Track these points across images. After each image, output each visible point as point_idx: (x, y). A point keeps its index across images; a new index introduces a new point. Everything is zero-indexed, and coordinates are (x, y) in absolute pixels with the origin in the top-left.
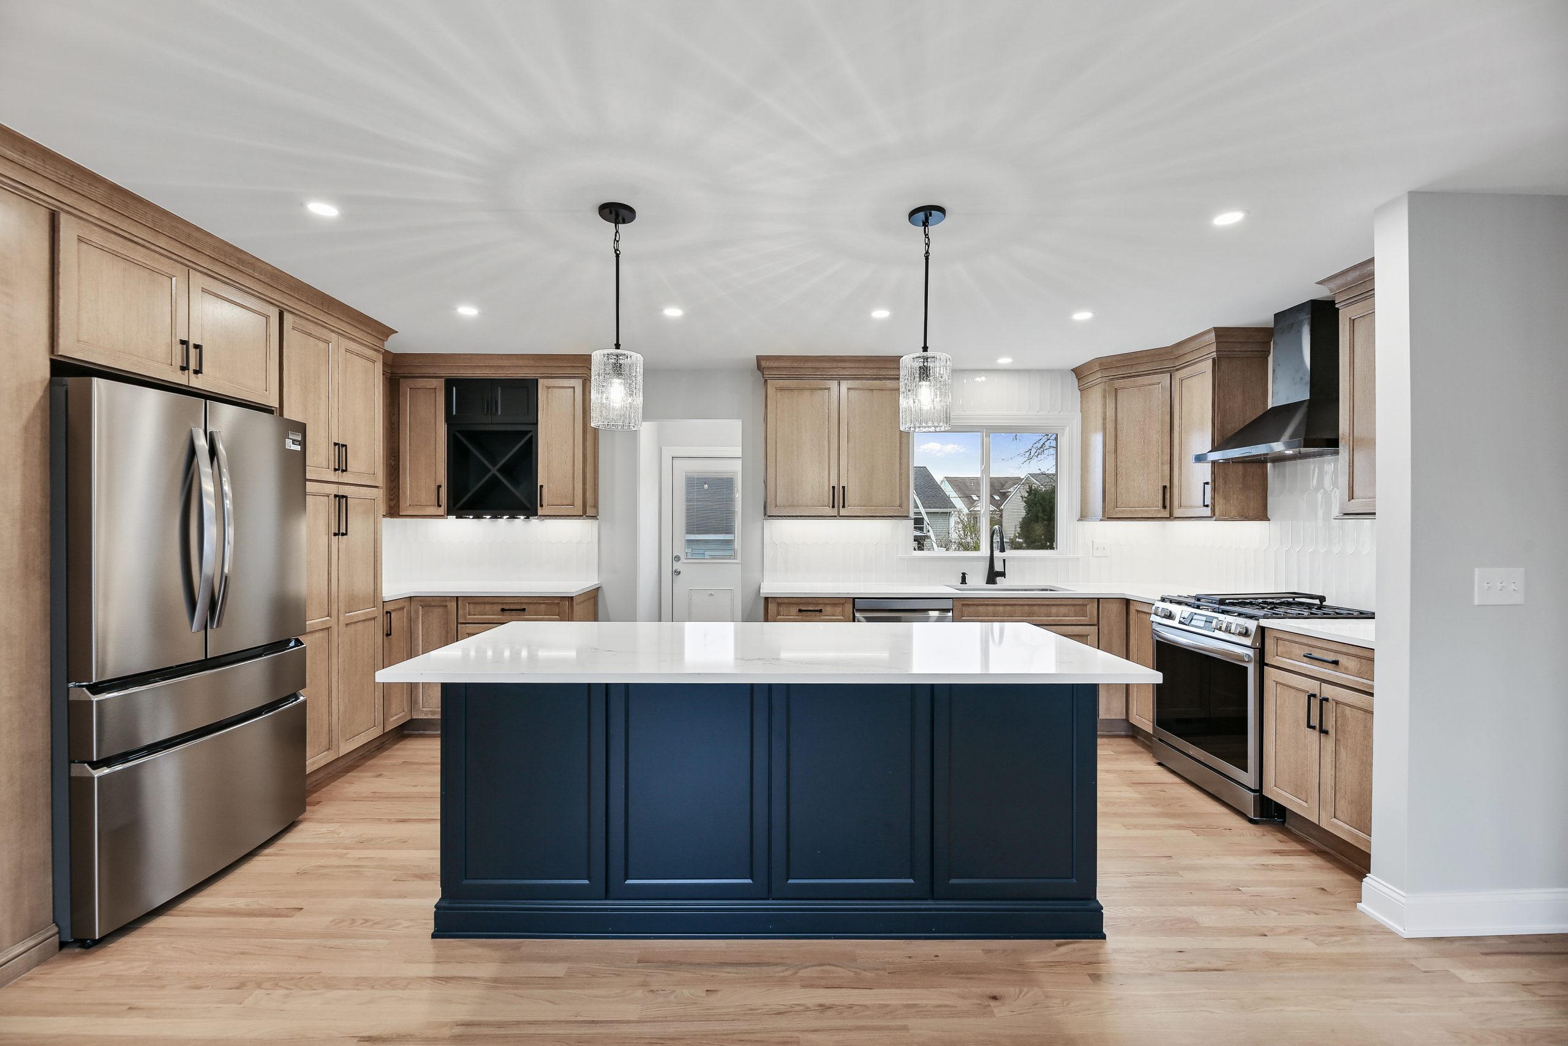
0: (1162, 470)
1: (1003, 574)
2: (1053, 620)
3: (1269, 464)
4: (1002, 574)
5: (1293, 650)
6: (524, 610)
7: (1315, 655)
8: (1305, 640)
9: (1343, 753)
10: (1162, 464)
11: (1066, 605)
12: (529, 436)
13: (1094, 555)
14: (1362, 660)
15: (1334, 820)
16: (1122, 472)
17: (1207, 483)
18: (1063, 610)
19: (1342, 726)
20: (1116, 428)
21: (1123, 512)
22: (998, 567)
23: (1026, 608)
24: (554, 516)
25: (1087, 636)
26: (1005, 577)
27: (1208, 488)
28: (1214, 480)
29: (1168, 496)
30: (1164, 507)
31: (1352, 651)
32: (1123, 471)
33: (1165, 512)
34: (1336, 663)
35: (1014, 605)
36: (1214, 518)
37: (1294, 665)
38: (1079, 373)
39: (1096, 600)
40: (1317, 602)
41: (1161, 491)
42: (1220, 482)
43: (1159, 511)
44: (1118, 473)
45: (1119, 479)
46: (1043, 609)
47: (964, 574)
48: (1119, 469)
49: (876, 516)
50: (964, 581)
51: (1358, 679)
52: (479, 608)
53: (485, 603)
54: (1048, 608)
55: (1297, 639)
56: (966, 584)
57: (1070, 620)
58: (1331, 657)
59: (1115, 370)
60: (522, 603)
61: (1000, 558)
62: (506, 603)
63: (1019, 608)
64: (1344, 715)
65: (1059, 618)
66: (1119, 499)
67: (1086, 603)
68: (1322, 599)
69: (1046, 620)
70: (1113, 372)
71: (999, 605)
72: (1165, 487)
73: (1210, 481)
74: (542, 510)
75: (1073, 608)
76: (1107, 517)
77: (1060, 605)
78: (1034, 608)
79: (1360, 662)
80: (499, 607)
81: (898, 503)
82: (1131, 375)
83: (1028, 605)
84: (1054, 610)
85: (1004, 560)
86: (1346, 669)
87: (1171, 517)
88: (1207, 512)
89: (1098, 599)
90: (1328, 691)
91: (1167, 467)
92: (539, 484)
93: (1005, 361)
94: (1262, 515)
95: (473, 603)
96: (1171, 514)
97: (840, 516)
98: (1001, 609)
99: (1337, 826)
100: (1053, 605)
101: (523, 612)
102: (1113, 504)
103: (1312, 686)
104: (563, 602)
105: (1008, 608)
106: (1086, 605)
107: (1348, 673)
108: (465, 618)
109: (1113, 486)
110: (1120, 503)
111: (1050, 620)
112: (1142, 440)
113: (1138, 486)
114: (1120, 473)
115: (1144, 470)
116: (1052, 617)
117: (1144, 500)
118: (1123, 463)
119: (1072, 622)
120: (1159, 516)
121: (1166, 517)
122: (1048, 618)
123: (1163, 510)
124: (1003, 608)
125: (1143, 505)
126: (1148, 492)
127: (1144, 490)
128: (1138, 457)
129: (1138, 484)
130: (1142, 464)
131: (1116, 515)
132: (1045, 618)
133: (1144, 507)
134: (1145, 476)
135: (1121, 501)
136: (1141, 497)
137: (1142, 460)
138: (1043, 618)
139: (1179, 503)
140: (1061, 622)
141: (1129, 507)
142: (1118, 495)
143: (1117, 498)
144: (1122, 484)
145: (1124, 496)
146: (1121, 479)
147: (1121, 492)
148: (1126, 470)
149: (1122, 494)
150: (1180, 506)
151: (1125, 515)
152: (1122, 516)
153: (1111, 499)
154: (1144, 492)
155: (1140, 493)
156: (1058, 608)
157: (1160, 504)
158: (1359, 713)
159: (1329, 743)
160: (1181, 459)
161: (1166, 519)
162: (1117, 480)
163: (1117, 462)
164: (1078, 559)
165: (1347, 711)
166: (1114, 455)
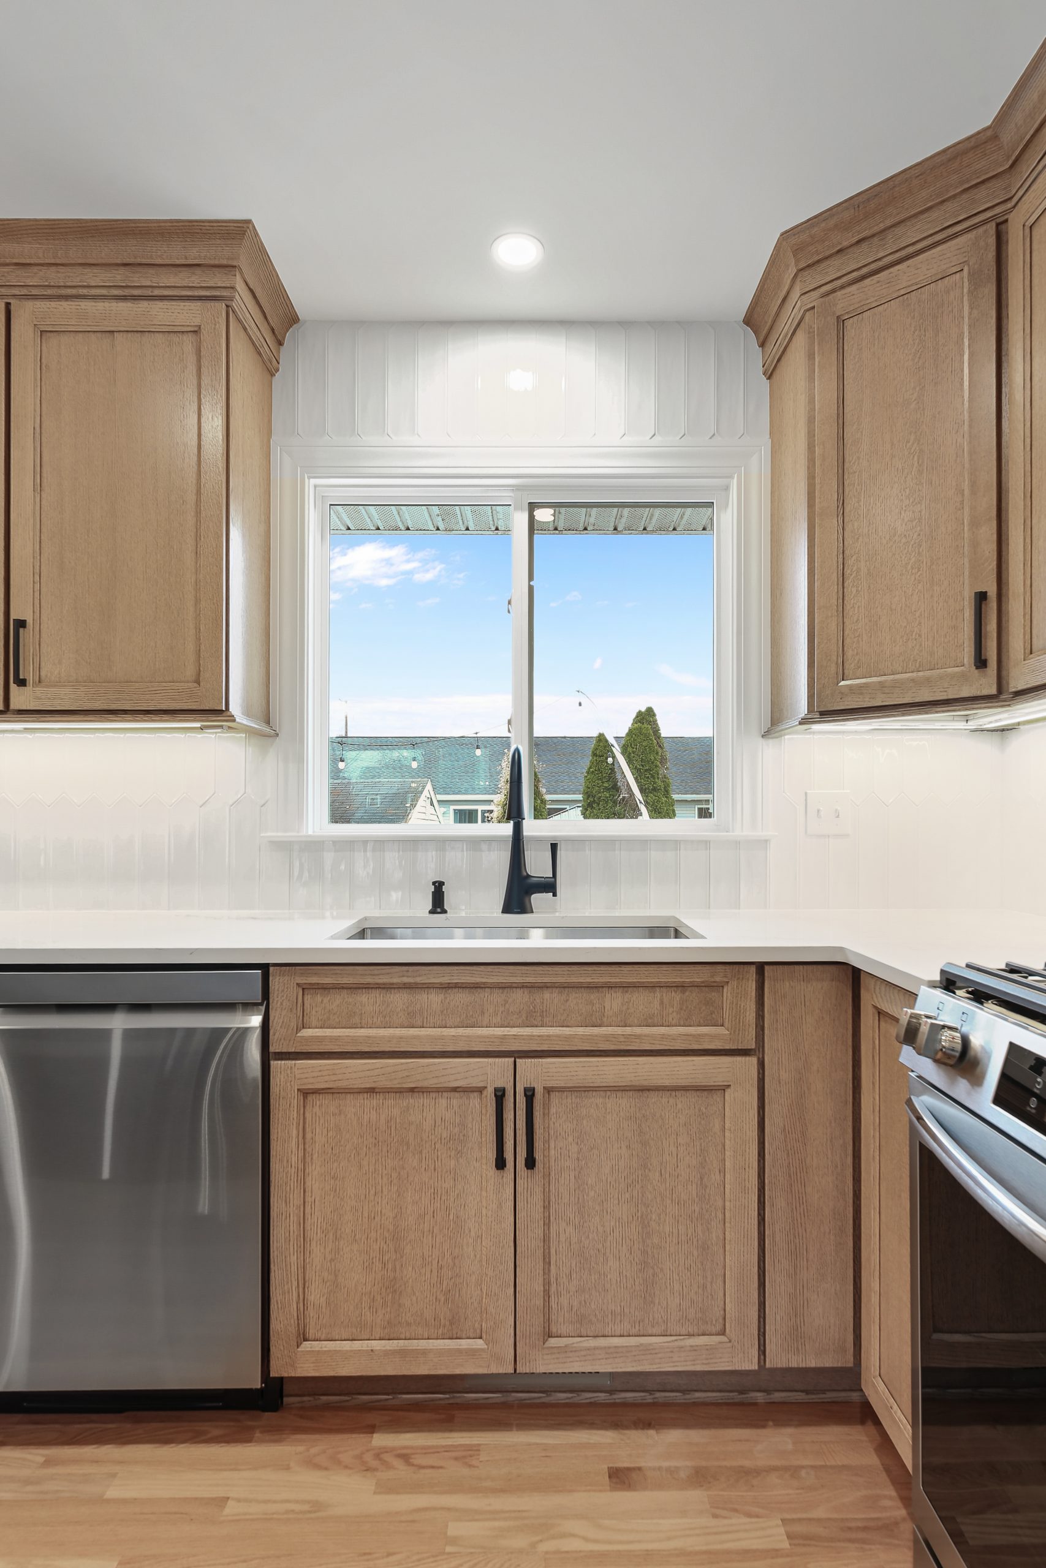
0: (973, 545)
1: (549, 886)
2: (607, 1038)
10: (975, 524)
11: (652, 987)
13: (809, 831)
16: (858, 570)
18: (641, 1001)
20: (841, 438)
21: (863, 690)
22: (537, 865)
23: (520, 998)
25: (724, 1089)
26: (555, 895)
29: (991, 627)
30: (981, 663)
32: (863, 564)
33: (983, 679)
35: (476, 987)
39: (753, 969)
41: (969, 612)
43: (964, 678)
44: (847, 572)
45: (850, 590)
46: (577, 1001)
48: (850, 562)
50: (438, 903)
54: (594, 996)
56: (444, 912)
57: (663, 1037)
59: (836, 262)
63: (497, 997)
65: (628, 1030)
66: (849, 653)
67: (718, 979)
69: (583, 1038)
70: (832, 270)
71: (427, 987)
72: (981, 598)
75: (677, 996)
76: (826, 710)
77: (635, 986)
78: (547, 995)
82: (881, 264)
83: (523, 986)
84: (613, 1002)
85: (554, 847)
87: (1002, 695)
89: (761, 967)
91: (989, 532)
96: (1002, 683)
98: (435, 999)
100: (610, 987)
102: (833, 669)
105: (460, 998)
106: (720, 986)
109: (831, 617)
110: (853, 664)
111: (596, 1036)
112: (913, 459)
113: (904, 606)
114: (852, 575)
115: (919, 553)
116: (604, 1028)
117: (921, 645)
118: (861, 539)
119: (671, 1044)
120: (965, 693)
121: (985, 692)
122: (591, 1031)
123: (976, 671)
124: (441, 996)
125: (918, 665)
126: (933, 619)
127: (918, 614)
128: (903, 512)
129: (904, 599)
130: (915, 536)
131: (846, 703)
132: (580, 1031)
133: (921, 669)
134: (919, 570)
135: (857, 658)
136: (914, 637)
137: (914, 523)
138: (574, 1029)
139: (1025, 642)
140: (634, 1044)
141: (878, 675)
142: (848, 641)
143: (843, 650)
144: (859, 607)
145: (864, 639)
146: (854, 590)
147: (855, 629)
148: (868, 563)
149: (859, 636)
150: (1028, 651)
151: (867, 699)
152: (860, 703)
153: (827, 657)
154: (917, 622)
155: (906, 627)
156: (627, 995)
157: (967, 655)
160: (1031, 506)
161: (987, 699)
162: (843, 595)
163: (843, 540)
164: (765, 842)
166: (836, 521)
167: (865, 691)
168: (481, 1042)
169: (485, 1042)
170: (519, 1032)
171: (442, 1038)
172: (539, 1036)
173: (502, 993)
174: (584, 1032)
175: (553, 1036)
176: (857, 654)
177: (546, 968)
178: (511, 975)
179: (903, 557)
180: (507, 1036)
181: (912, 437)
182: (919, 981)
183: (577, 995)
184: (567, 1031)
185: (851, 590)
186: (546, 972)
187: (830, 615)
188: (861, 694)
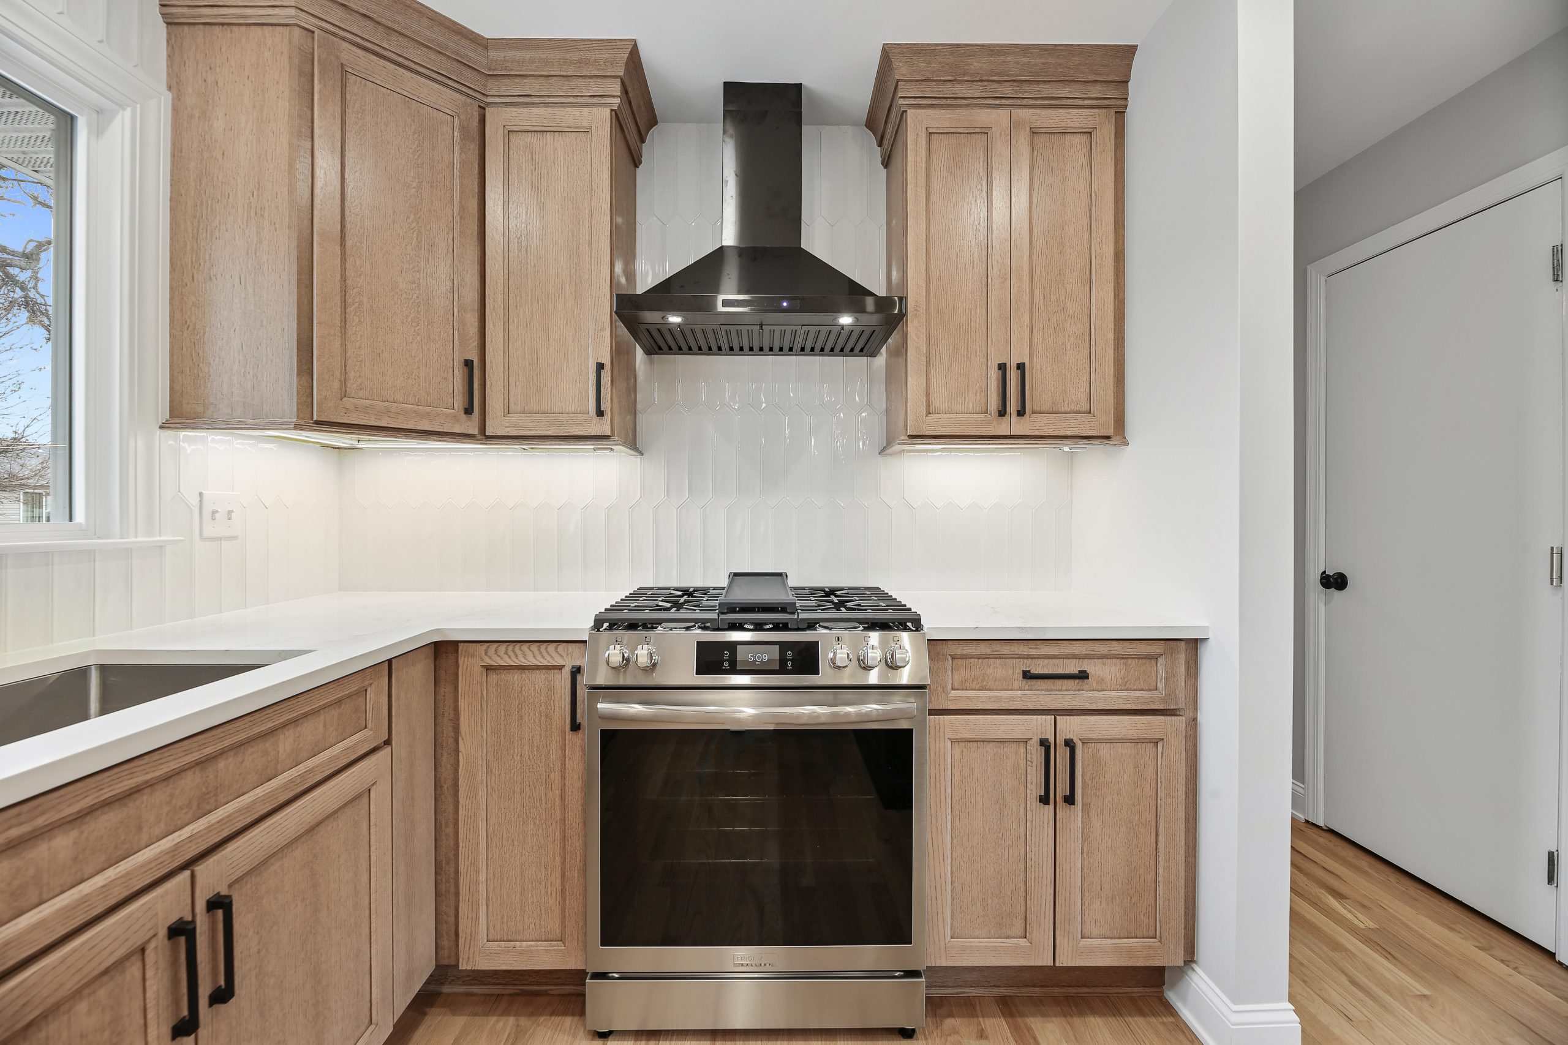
0: (463, 323)
2: (283, 786)
5: (990, 671)
7: (1036, 670)
8: (1022, 649)
9: (1096, 822)
10: (463, 308)
11: (318, 712)
13: (206, 534)
14: (1130, 661)
15: (1083, 942)
16: (361, 303)
17: (602, 366)
18: (308, 733)
19: (1094, 778)
20: (342, 177)
21: (366, 410)
23: (190, 782)
27: (606, 376)
28: (612, 362)
29: (475, 385)
30: (469, 411)
31: (1118, 649)
32: (365, 300)
33: (469, 423)
34: (1083, 676)
35: (132, 792)
37: (1000, 699)
39: (385, 667)
41: (459, 372)
42: (616, 366)
43: (456, 419)
44: (349, 301)
46: (252, 758)
48: (352, 293)
51: (1125, 693)
55: (1005, 650)
57: (334, 758)
58: (1072, 668)
59: (339, 11)
63: (160, 795)
64: (1098, 760)
66: (351, 374)
67: (366, 684)
70: (335, 15)
73: (607, 361)
75: (335, 715)
76: (314, 420)
77: (304, 717)
78: (221, 764)
79: (1126, 664)
83: (197, 764)
86: (1100, 681)
87: (483, 436)
88: (603, 427)
89: (390, 663)
90: (1070, 727)
91: (472, 319)
96: (483, 428)
99: (1087, 951)
102: (336, 384)
103: (1041, 726)
106: (365, 692)
107: (1104, 687)
109: (335, 335)
110: (355, 385)
111: (276, 789)
112: (413, 234)
113: (404, 349)
114: (353, 304)
115: (418, 312)
116: (280, 777)
117: (419, 385)
118: (363, 277)
119: (335, 764)
120: (457, 430)
121: (470, 432)
122: (270, 786)
123: (465, 416)
124: (74, 834)
125: (417, 400)
126: (430, 368)
127: (417, 360)
128: (404, 274)
129: (405, 345)
130: (415, 296)
131: (351, 418)
132: (260, 791)
133: (419, 404)
134: (418, 325)
135: (360, 381)
136: (413, 376)
137: (414, 286)
138: (252, 793)
139: (504, 405)
140: (308, 780)
141: (381, 399)
142: (349, 362)
143: (345, 370)
144: (361, 336)
145: (367, 366)
146: (356, 319)
147: (357, 354)
148: (371, 301)
149: (361, 361)
150: (506, 411)
151: (373, 419)
152: (365, 421)
153: (329, 371)
154: (417, 366)
155: (406, 367)
156: (299, 729)
157: (459, 402)
158: (1127, 750)
159: (1074, 817)
160: (507, 308)
161: (470, 437)
162: (344, 321)
163: (343, 269)
164: (160, 548)
165: (1104, 751)
166: (338, 249)
167: (371, 412)
168: (146, 872)
169: (151, 869)
170: (193, 830)
171: (84, 900)
172: (218, 822)
173: (167, 786)
174: (263, 791)
175: (233, 813)
176: (359, 376)
177: (227, 727)
178: (186, 753)
179: (404, 309)
180: (180, 844)
181: (412, 217)
183: (253, 750)
184: (246, 799)
185: (353, 319)
186: (227, 733)
187: (332, 333)
188: (367, 413)
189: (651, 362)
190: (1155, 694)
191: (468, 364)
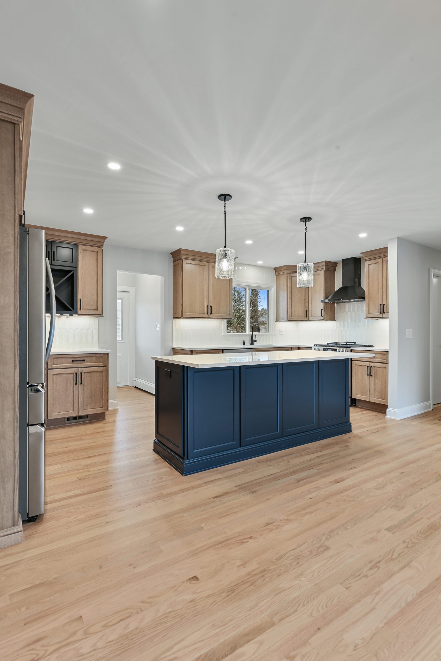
0: (306, 305)
3: (336, 304)
4: (256, 341)
6: (84, 360)
9: (376, 381)
10: (306, 303)
12: (72, 273)
15: (374, 399)
17: (322, 309)
19: (376, 373)
20: (291, 290)
21: (294, 318)
22: (254, 339)
24: (87, 314)
27: (323, 311)
28: (324, 308)
29: (307, 313)
30: (306, 317)
31: (379, 352)
36: (325, 320)
38: (276, 270)
40: (354, 344)
41: (305, 312)
42: (325, 309)
43: (305, 318)
45: (292, 307)
47: (244, 341)
48: (292, 304)
49: (221, 318)
50: (244, 344)
52: (60, 360)
53: (63, 358)
59: (291, 270)
60: (83, 357)
61: (254, 335)
62: (75, 357)
64: (376, 370)
66: (292, 314)
68: (355, 343)
73: (323, 308)
74: (81, 311)
76: (289, 320)
80: (71, 360)
81: (229, 313)
85: (256, 336)
86: (377, 358)
87: (308, 320)
88: (322, 318)
89: (292, 347)
90: (372, 364)
91: (307, 304)
92: (79, 298)
93: (260, 263)
94: (333, 319)
95: (56, 358)
96: (309, 319)
97: (209, 318)
99: (375, 400)
101: (84, 362)
102: (290, 316)
103: (367, 364)
104: (105, 356)
108: (52, 366)
113: (298, 310)
120: (305, 320)
127: (300, 311)
128: (298, 299)
130: (299, 302)
131: (291, 319)
133: (300, 317)
134: (300, 306)
136: (299, 313)
141: (296, 317)
144: (294, 309)
145: (294, 313)
147: (293, 311)
148: (295, 304)
150: (311, 316)
152: (294, 320)
157: (305, 316)
158: (381, 369)
159: (372, 378)
160: (311, 301)
161: (307, 321)
162: (291, 307)
163: (291, 301)
164: (275, 335)
165: (378, 369)
166: (291, 299)
179: (298, 304)
181: (299, 292)
182: (312, 346)
187: (291, 309)
189: (337, 305)
190: (385, 360)
191: (306, 310)
